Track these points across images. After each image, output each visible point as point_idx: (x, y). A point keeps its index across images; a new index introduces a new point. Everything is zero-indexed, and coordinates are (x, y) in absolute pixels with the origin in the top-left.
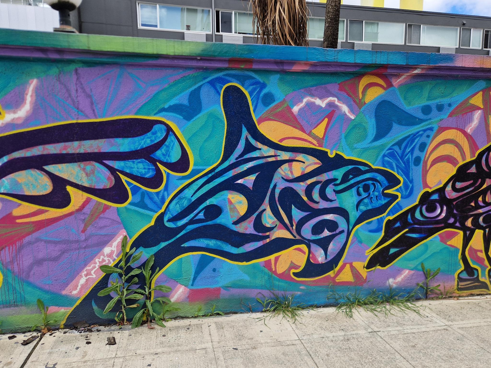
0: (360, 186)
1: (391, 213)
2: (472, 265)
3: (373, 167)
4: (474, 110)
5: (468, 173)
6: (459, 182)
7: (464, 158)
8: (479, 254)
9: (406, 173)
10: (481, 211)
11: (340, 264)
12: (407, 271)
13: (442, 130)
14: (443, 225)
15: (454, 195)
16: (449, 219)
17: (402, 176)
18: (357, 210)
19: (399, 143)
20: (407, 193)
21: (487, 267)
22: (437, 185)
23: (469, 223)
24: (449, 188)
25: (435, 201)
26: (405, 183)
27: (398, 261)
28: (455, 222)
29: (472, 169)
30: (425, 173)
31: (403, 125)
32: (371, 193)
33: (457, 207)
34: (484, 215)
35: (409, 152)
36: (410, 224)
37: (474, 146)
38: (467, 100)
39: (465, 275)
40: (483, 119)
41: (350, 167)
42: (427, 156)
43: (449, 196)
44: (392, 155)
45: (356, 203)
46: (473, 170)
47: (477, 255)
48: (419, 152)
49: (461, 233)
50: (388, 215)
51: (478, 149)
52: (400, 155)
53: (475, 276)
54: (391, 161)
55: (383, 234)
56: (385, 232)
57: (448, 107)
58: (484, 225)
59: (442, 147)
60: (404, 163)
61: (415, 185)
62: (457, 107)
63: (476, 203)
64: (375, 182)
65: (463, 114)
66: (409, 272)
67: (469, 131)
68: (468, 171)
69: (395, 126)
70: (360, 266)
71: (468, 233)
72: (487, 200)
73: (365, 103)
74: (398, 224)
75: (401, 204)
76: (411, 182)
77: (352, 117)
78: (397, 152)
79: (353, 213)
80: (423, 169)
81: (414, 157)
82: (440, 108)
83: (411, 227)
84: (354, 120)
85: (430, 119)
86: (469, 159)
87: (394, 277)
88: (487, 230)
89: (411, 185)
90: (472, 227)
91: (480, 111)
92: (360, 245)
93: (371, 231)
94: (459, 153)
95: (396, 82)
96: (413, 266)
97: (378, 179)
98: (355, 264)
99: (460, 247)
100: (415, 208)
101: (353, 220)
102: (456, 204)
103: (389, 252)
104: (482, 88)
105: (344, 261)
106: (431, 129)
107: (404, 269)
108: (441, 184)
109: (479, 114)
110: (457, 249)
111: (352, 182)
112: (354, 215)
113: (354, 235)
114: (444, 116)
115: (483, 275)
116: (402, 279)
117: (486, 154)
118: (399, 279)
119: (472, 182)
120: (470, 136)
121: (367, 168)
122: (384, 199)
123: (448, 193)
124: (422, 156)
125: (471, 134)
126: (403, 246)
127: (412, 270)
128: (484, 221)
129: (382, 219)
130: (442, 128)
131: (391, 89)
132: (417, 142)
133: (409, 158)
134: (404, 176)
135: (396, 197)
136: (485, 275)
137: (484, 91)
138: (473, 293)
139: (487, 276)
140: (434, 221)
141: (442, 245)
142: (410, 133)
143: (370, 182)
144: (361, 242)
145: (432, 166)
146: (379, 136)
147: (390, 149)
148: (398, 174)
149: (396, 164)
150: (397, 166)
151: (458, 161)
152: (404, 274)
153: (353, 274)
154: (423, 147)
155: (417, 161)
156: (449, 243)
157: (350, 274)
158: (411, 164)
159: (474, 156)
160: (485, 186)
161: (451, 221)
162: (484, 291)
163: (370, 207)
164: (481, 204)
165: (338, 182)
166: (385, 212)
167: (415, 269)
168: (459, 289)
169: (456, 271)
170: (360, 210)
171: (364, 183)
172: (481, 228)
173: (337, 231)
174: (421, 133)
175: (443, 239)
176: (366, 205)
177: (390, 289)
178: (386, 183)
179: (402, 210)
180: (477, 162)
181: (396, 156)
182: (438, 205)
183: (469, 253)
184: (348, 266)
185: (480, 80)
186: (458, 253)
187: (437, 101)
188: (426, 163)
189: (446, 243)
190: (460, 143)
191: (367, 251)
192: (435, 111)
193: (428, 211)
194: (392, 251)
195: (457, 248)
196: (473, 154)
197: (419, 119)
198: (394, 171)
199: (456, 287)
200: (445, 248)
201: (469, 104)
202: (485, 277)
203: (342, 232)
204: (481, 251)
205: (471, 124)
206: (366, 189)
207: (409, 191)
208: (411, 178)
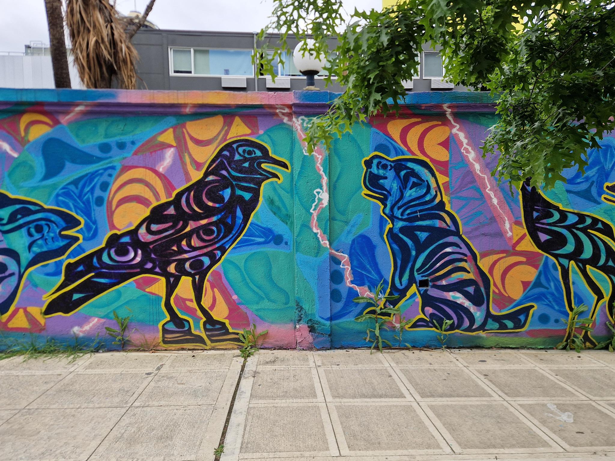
0: (30, 226)
1: (71, 256)
2: (180, 316)
3: (46, 207)
4: (165, 148)
5: (166, 215)
6: (154, 224)
7: (158, 199)
8: (188, 303)
9: (87, 213)
10: (186, 256)
11: (12, 308)
12: (96, 320)
13: (126, 168)
14: (139, 270)
15: (150, 238)
16: (146, 264)
17: (82, 217)
18: (30, 252)
19: (75, 182)
20: (90, 235)
21: (202, 319)
22: (128, 227)
23: (172, 268)
24: (143, 230)
25: (127, 243)
26: (86, 224)
27: (84, 307)
28: (154, 268)
29: (169, 210)
30: (110, 214)
31: (77, 163)
32: (46, 234)
33: (155, 251)
34: (191, 260)
35: (88, 191)
36: (96, 268)
37: (169, 186)
38: (154, 137)
39: (171, 327)
40: (178, 157)
41: (18, 207)
42: (111, 196)
43: (144, 239)
44: (67, 194)
45: (27, 244)
46: (171, 211)
47: (185, 305)
48: (100, 191)
49: (163, 279)
50: (69, 257)
51: (174, 189)
52: (78, 194)
53: (186, 329)
54: (67, 201)
55: (63, 278)
56: (65, 276)
57: (131, 145)
58: (193, 272)
59: (128, 187)
60: (84, 203)
61: (99, 226)
62: (143, 145)
63: (179, 247)
64: (49, 223)
65: (151, 153)
66: (98, 320)
67: (161, 170)
68: (165, 213)
69: (68, 165)
70: (36, 311)
71: (172, 280)
72: (193, 244)
73: (29, 141)
74: (81, 268)
75: (84, 246)
76: (95, 223)
77: (15, 155)
78: (73, 192)
79: (25, 254)
80: (107, 210)
81: (95, 198)
82: (121, 146)
83: (97, 271)
84: (17, 158)
85: (110, 157)
86: (164, 200)
87: (80, 325)
88: (197, 277)
89: (94, 227)
90: (177, 273)
91: (172, 149)
92: (35, 289)
93: (48, 274)
94: (151, 194)
95: (65, 119)
96: (102, 314)
97: (53, 219)
98: (29, 309)
99: (163, 295)
100: (101, 251)
101: (24, 262)
102: (153, 247)
103: (72, 297)
104: (171, 125)
105: (16, 305)
106: (113, 168)
107: (92, 317)
108: (132, 226)
109: (172, 152)
110: (159, 298)
111: (21, 222)
112: (25, 257)
113: (27, 278)
114: (128, 154)
115: (197, 327)
116: (91, 328)
117: (186, 194)
118: (87, 327)
119: (171, 224)
120: (163, 175)
121: (37, 208)
122: (63, 241)
123: (142, 236)
124: (105, 195)
125: (163, 173)
126: (90, 292)
127: (103, 318)
128: (191, 266)
129: (61, 262)
130: (127, 166)
131: (58, 126)
132: (97, 181)
133: (88, 198)
134: (85, 217)
135: (77, 239)
136: (199, 327)
137: (175, 128)
138: (185, 347)
139: (202, 329)
140: (127, 265)
141: (140, 292)
142: (88, 172)
143: (43, 223)
144: (36, 286)
145: (117, 206)
146: (49, 175)
147: (63, 188)
148: (77, 214)
149: (73, 204)
150: (75, 206)
151: (150, 202)
152: (93, 323)
153: (28, 320)
154: (105, 186)
155: (100, 201)
156: (147, 290)
157: (24, 319)
158: (92, 204)
159: (171, 197)
160: (188, 229)
161: (149, 266)
162: (200, 345)
163: (45, 249)
164: (186, 248)
165: (5, 222)
166: (63, 254)
167: (106, 317)
168: (165, 342)
169: (160, 321)
170: (34, 252)
171: (35, 224)
172: (188, 274)
173: (7, 273)
174: (100, 172)
175: (140, 285)
176: (40, 246)
177: (76, 338)
178: (63, 224)
179: (84, 252)
180: (176, 202)
181: (72, 196)
182: (130, 248)
183: (174, 302)
184: (21, 311)
185: (168, 116)
186: (161, 301)
187: (117, 138)
188: (110, 203)
189: (145, 291)
190: (151, 183)
191: (44, 296)
192: (115, 149)
193: (118, 253)
194: (76, 296)
195: (158, 295)
196: (169, 194)
197: (97, 158)
198: (71, 210)
199: (161, 339)
200: (143, 295)
201: (157, 142)
202: (200, 330)
203: (12, 274)
204: (191, 300)
205: (162, 163)
206: (39, 229)
207: (92, 233)
208: (93, 218)
